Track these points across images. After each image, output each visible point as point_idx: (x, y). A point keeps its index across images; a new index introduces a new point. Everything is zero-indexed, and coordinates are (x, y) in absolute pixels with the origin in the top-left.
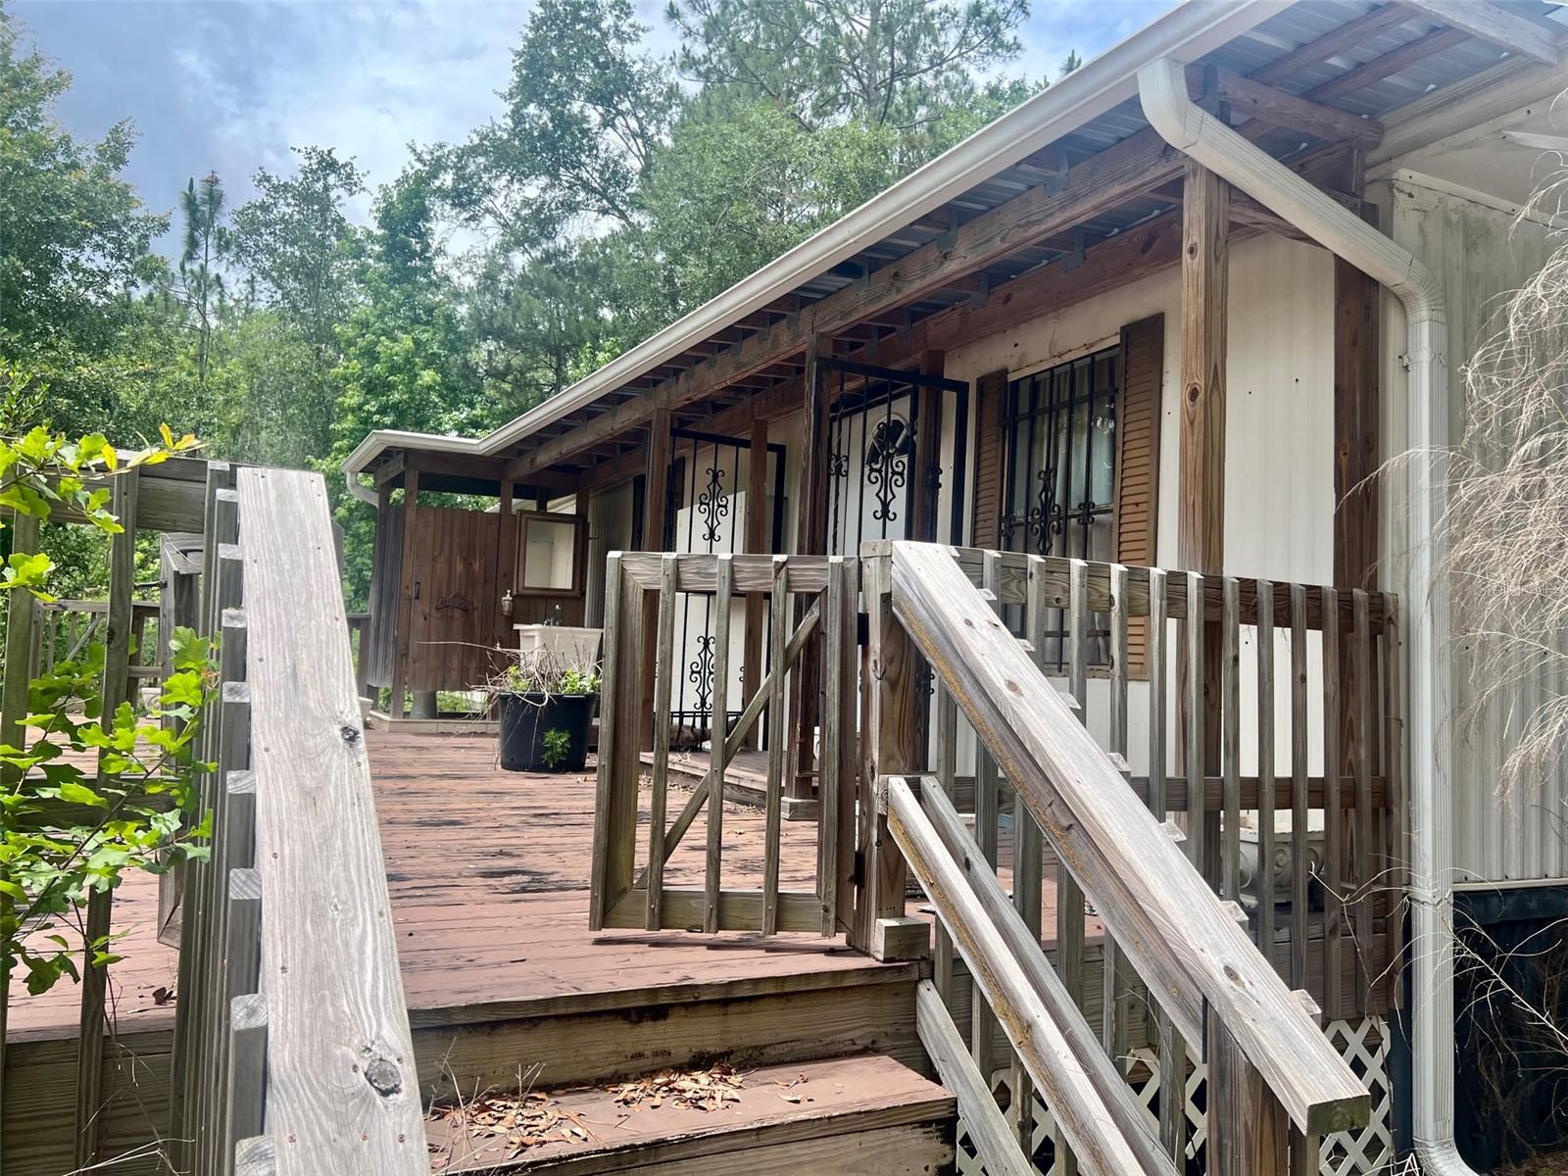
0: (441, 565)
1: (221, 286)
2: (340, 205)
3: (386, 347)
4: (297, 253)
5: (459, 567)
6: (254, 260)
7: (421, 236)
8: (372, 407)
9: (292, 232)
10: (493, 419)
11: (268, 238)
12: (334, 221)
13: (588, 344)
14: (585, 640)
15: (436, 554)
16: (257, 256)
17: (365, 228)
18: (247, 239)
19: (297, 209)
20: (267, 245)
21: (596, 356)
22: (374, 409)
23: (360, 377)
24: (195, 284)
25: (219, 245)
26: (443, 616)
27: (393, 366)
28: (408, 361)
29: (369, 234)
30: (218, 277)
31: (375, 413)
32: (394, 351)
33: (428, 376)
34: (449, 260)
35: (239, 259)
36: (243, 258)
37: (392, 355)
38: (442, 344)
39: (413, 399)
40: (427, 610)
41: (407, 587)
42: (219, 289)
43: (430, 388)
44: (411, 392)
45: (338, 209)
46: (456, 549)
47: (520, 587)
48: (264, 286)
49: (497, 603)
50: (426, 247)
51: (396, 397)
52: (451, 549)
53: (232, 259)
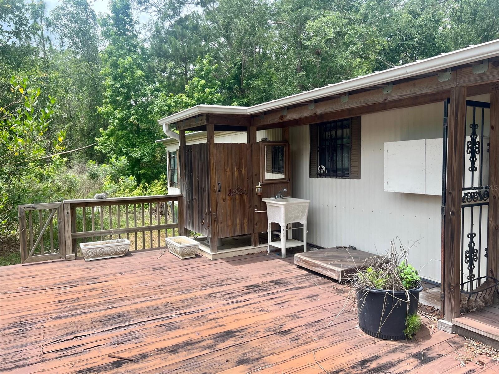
0: (228, 173)
1: (50, 41)
2: (92, 5)
3: (122, 62)
4: (77, 26)
5: (236, 173)
6: (60, 30)
7: (128, 16)
8: (118, 85)
9: (74, 18)
10: (164, 88)
11: (65, 21)
12: (91, 12)
13: (199, 57)
14: (302, 206)
15: (226, 168)
16: (61, 28)
17: (106, 13)
18: (57, 22)
19: (75, 8)
20: (65, 24)
21: (202, 61)
22: (119, 86)
23: (112, 74)
24: (39, 41)
25: (47, 25)
26: (231, 199)
27: (125, 69)
28: (131, 67)
29: (108, 16)
30: (48, 37)
31: (120, 88)
32: (125, 63)
33: (139, 73)
34: (141, 25)
35: (54, 29)
36: (56, 29)
37: (124, 65)
38: (142, 59)
39: (134, 82)
40: (224, 197)
41: (214, 186)
42: (49, 42)
43: (140, 77)
44: (133, 79)
45: (92, 7)
46: (234, 164)
47: (264, 180)
48: (66, 40)
49: (254, 189)
50: (131, 20)
51: (126, 81)
52: (232, 165)
53: (52, 30)
